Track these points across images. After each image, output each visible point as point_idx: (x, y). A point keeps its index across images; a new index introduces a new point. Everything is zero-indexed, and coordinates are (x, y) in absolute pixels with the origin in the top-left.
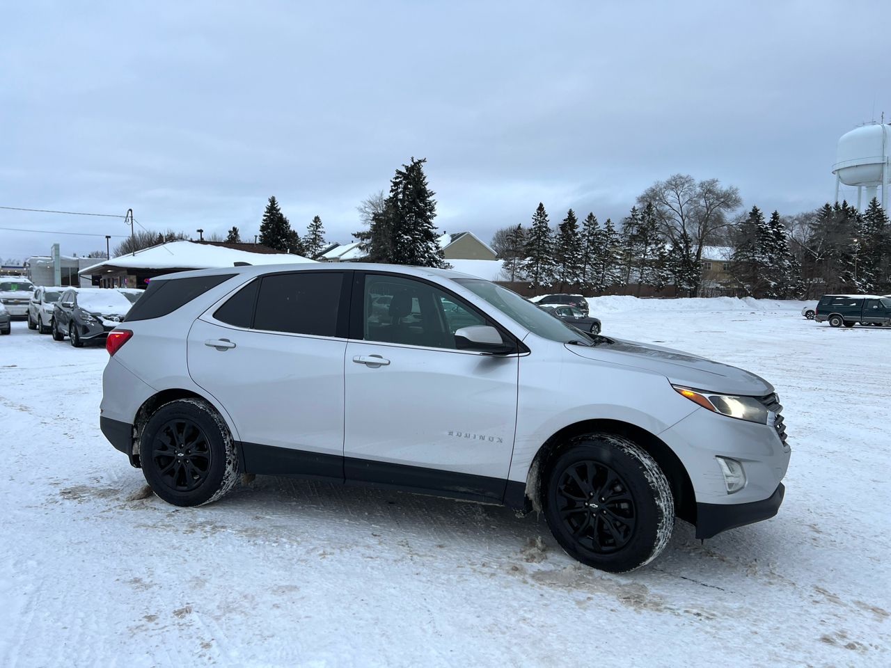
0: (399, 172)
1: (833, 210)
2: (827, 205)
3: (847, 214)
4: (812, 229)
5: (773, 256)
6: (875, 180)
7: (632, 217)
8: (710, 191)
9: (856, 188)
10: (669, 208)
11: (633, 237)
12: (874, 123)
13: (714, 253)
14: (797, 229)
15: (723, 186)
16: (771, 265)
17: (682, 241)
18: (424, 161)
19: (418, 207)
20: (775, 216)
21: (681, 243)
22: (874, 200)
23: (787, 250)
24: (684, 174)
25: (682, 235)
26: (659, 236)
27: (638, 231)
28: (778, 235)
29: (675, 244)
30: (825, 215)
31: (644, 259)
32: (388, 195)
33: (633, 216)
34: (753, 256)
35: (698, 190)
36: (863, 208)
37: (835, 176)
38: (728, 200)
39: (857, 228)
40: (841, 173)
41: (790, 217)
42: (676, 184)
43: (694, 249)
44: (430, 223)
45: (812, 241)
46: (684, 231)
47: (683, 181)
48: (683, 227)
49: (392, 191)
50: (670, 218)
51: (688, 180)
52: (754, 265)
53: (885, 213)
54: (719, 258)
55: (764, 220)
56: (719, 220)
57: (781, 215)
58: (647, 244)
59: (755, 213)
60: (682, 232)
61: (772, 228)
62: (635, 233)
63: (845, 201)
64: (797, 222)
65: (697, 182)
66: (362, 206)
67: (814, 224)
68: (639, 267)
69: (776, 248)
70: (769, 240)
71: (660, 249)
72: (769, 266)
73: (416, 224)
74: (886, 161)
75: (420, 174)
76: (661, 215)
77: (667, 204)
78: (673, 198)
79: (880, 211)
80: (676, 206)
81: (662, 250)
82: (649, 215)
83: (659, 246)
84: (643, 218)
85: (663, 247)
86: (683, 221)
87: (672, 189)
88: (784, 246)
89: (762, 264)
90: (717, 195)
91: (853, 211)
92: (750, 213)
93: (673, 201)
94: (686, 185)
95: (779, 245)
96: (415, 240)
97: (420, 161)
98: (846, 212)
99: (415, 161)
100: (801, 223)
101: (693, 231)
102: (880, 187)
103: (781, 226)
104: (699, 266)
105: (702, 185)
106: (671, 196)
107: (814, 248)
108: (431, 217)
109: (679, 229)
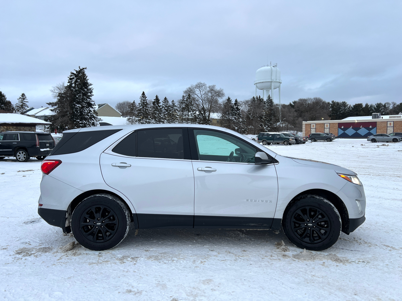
0: (73, 73)
1: (256, 99)
2: (254, 97)
3: (260, 101)
4: (249, 106)
5: (236, 117)
6: (269, 88)
7: (182, 99)
8: (212, 90)
9: (262, 91)
10: (197, 96)
11: (183, 108)
12: (268, 66)
13: (215, 116)
14: (244, 106)
15: (217, 88)
16: (235, 121)
17: (203, 110)
18: (86, 68)
19: (84, 91)
20: (236, 101)
21: (202, 111)
22: (269, 96)
23: (241, 115)
24: (202, 82)
25: (202, 108)
26: (194, 108)
27: (185, 106)
28: (237, 108)
29: (200, 112)
30: (253, 101)
31: (188, 118)
32: (67, 84)
33: (183, 99)
34: (229, 117)
35: (208, 89)
36: (265, 99)
37: (255, 86)
38: (220, 94)
39: (264, 106)
40: (258, 85)
41: (241, 102)
42: (199, 86)
43: (207, 114)
44: (90, 99)
45: (249, 111)
46: (203, 106)
47: (202, 85)
48: (203, 105)
49: (69, 82)
50: (197, 101)
51: (204, 85)
52: (229, 120)
53: (273, 101)
54: (216, 118)
55: (232, 102)
56: (216, 102)
57: (238, 100)
58: (189, 111)
59: (229, 100)
60: (202, 107)
61: (235, 106)
62: (184, 106)
63: (260, 96)
64: (244, 104)
65: (208, 86)
66: (52, 89)
67: (249, 105)
68: (186, 121)
69: (237, 114)
70: (234, 111)
71: (194, 113)
72: (234, 121)
73: (83, 99)
74: (272, 81)
75: (84, 75)
76: (194, 99)
77: (196, 94)
78: (198, 92)
79: (271, 100)
80: (200, 95)
81: (195, 114)
82: (189, 99)
83: (194, 112)
84: (187, 100)
85: (195, 113)
86: (203, 102)
87: (198, 88)
88: (240, 113)
89: (232, 120)
90: (215, 91)
91: (262, 100)
92: (227, 99)
93: (198, 93)
94: (203, 87)
95: (238, 113)
96: (83, 107)
97: (83, 69)
98: (260, 100)
99: (81, 68)
100: (245, 104)
101: (206, 106)
102: (270, 91)
103: (238, 105)
104: (210, 121)
105: (209, 87)
106: (197, 91)
107: (250, 114)
108: (90, 96)
109: (201, 105)
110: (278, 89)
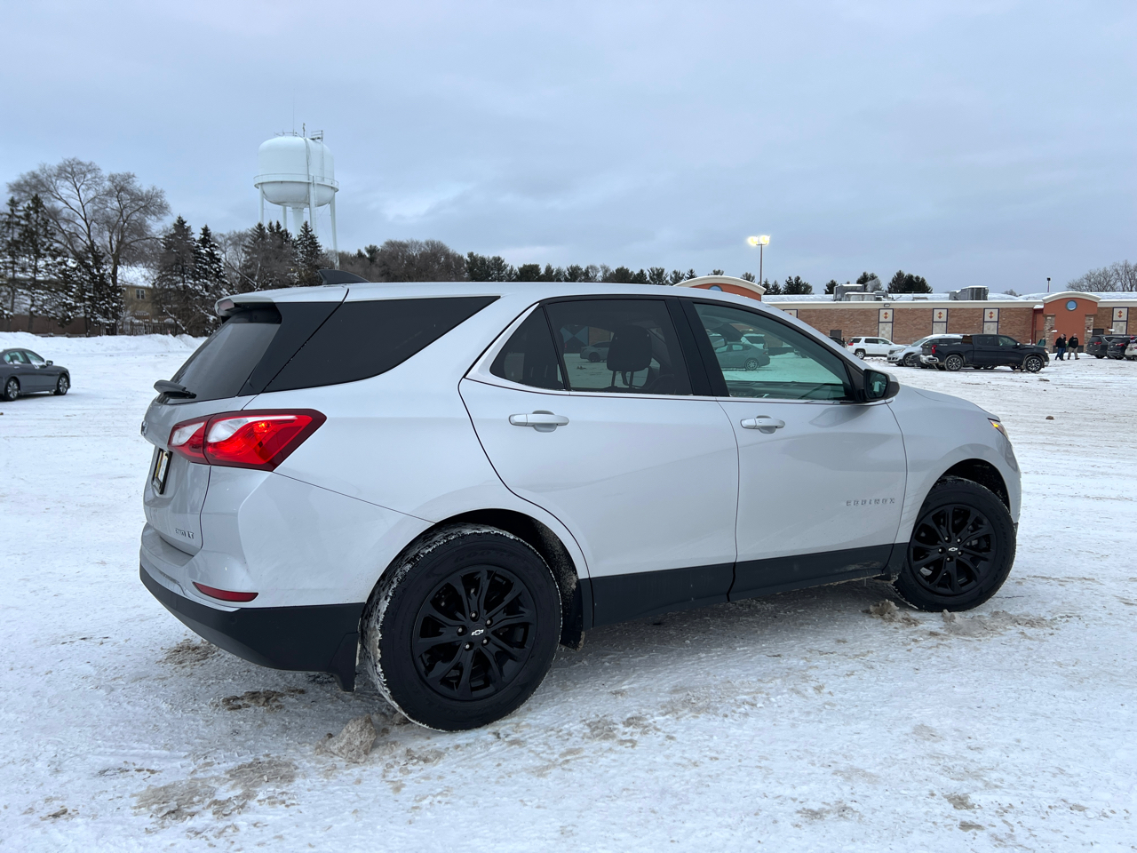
1: (267, 231)
2: (260, 225)
3: (282, 238)
4: (246, 252)
5: (209, 283)
6: (302, 202)
7: (10, 212)
8: (122, 189)
9: (280, 208)
10: (65, 205)
11: (15, 243)
12: (295, 134)
13: (135, 275)
14: (230, 251)
15: (143, 184)
16: (207, 294)
17: (90, 255)
20: (206, 231)
21: (88, 258)
22: (306, 224)
23: (223, 277)
24: (85, 160)
25: (88, 247)
26: (56, 245)
27: (20, 235)
28: (211, 255)
29: (79, 257)
30: (259, 237)
31: (34, 279)
33: (12, 211)
34: (184, 282)
35: (107, 184)
36: (295, 233)
37: (259, 191)
38: (151, 204)
39: (293, 255)
40: (268, 189)
41: (222, 235)
42: (72, 171)
43: (108, 269)
45: (246, 267)
46: (92, 242)
47: (84, 169)
48: (89, 236)
50: (68, 221)
51: (92, 169)
52: (186, 294)
53: (318, 240)
54: (141, 283)
55: (193, 236)
56: (140, 230)
57: (213, 231)
58: (39, 256)
59: (180, 224)
60: (88, 242)
61: (205, 247)
62: (16, 236)
63: (278, 222)
64: (229, 242)
65: (105, 173)
67: (246, 247)
68: (29, 289)
69: (211, 273)
70: (201, 262)
71: (60, 264)
72: (204, 296)
74: (311, 181)
76: (55, 214)
77: (61, 199)
78: (69, 192)
79: (313, 238)
80: (75, 203)
81: (64, 267)
82: (37, 212)
83: (59, 259)
84: (28, 217)
85: (64, 263)
86: (89, 227)
87: (67, 178)
88: (221, 271)
89: (197, 293)
90: (132, 194)
91: (287, 235)
92: (175, 225)
93: (69, 196)
94: (89, 176)
95: (215, 270)
98: (280, 234)
100: (235, 244)
101: (103, 240)
102: (306, 210)
103: (213, 246)
104: (120, 291)
105: (112, 178)
106: (65, 189)
107: (252, 276)
109: (85, 238)
110: (328, 206)
